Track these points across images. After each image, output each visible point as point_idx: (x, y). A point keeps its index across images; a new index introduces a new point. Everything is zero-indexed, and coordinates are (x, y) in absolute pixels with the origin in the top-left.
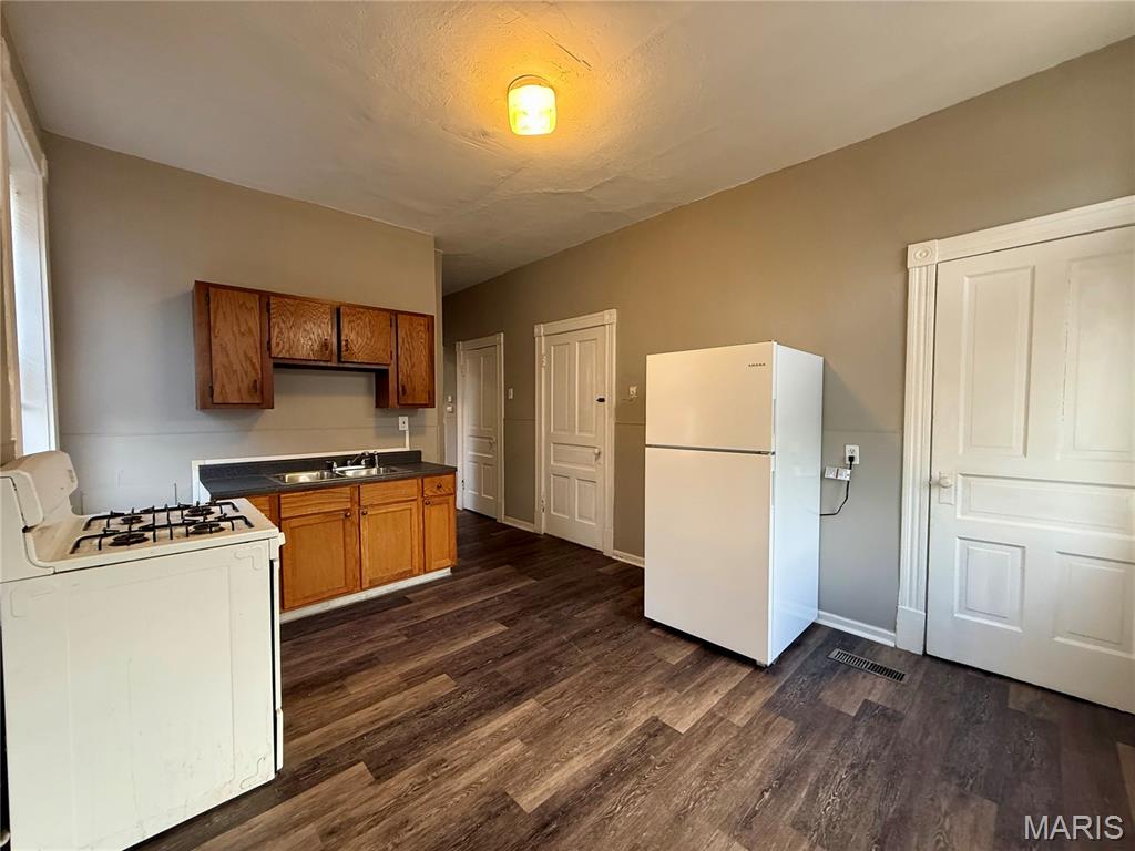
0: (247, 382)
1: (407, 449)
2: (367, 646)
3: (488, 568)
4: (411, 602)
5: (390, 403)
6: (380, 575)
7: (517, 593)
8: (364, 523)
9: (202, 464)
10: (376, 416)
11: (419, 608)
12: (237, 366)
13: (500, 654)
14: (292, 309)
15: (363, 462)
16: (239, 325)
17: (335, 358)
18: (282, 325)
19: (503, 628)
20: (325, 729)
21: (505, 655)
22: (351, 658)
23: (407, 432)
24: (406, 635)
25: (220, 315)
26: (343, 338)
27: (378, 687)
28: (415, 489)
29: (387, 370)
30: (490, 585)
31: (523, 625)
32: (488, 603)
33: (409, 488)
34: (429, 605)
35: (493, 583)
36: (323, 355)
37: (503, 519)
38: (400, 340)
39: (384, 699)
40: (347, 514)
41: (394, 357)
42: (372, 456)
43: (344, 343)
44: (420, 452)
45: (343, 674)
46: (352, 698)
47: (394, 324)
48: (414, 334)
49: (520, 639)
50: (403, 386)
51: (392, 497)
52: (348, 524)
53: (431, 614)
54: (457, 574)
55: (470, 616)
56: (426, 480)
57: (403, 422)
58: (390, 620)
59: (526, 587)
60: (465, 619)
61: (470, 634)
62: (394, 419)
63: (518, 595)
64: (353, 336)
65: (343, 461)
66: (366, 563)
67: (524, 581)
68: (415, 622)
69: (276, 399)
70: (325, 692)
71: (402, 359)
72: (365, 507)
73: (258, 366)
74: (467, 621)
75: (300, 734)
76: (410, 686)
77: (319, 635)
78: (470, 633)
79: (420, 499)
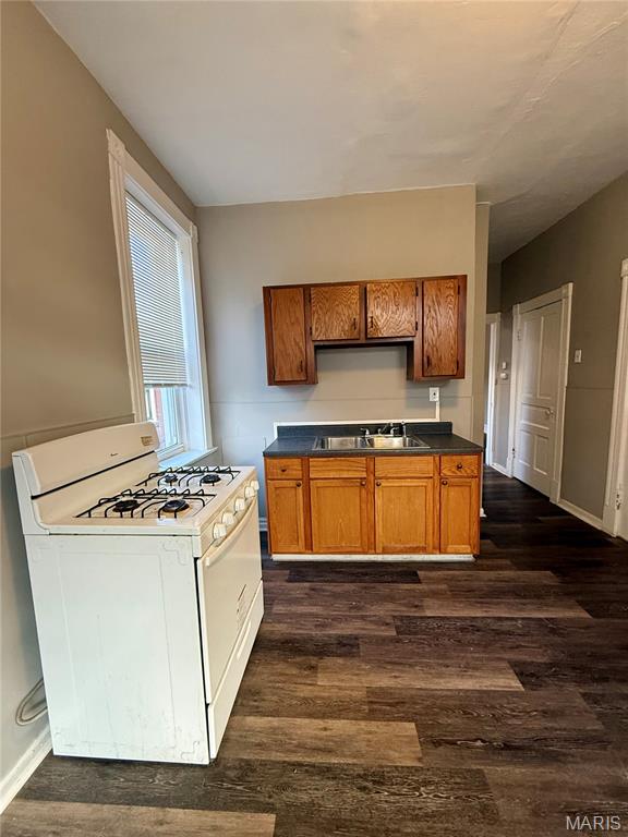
0: (297, 363)
1: (437, 420)
2: (359, 624)
3: (520, 566)
4: (419, 582)
5: (415, 375)
6: (393, 544)
7: (552, 627)
8: (379, 493)
9: (279, 424)
10: (407, 388)
11: (425, 595)
12: (290, 351)
13: (498, 736)
14: (327, 296)
15: (392, 431)
16: (290, 318)
17: (363, 335)
18: (320, 312)
19: (515, 684)
20: (275, 722)
21: (507, 747)
22: (339, 632)
23: (438, 404)
24: (397, 628)
25: (278, 311)
26: (369, 315)
27: (342, 693)
28: (431, 466)
29: (412, 343)
30: (518, 596)
31: (549, 696)
32: (506, 626)
33: (425, 465)
34: (435, 594)
35: (522, 593)
36: (352, 334)
37: (556, 499)
38: (426, 309)
39: (338, 718)
40: (363, 483)
41: (420, 327)
42: (400, 425)
43: (369, 320)
44: (450, 425)
45: (322, 650)
46: (316, 692)
47: (420, 293)
48: (442, 301)
49: (538, 724)
50: (428, 358)
51: (407, 472)
52: (363, 491)
53: (433, 610)
54: (479, 562)
55: (476, 636)
56: (444, 458)
57: (434, 394)
58: (391, 599)
59: (571, 620)
60: (469, 637)
61: (467, 669)
62: (425, 390)
63: (553, 631)
64: (378, 312)
65: (375, 429)
66: (379, 529)
67: (570, 608)
68: (413, 613)
69: (320, 375)
70: (300, 666)
71: (427, 329)
72: (381, 478)
73: (303, 350)
74: (469, 644)
75: (258, 712)
76: (371, 715)
77: (329, 587)
78: (467, 667)
79: (437, 477)
